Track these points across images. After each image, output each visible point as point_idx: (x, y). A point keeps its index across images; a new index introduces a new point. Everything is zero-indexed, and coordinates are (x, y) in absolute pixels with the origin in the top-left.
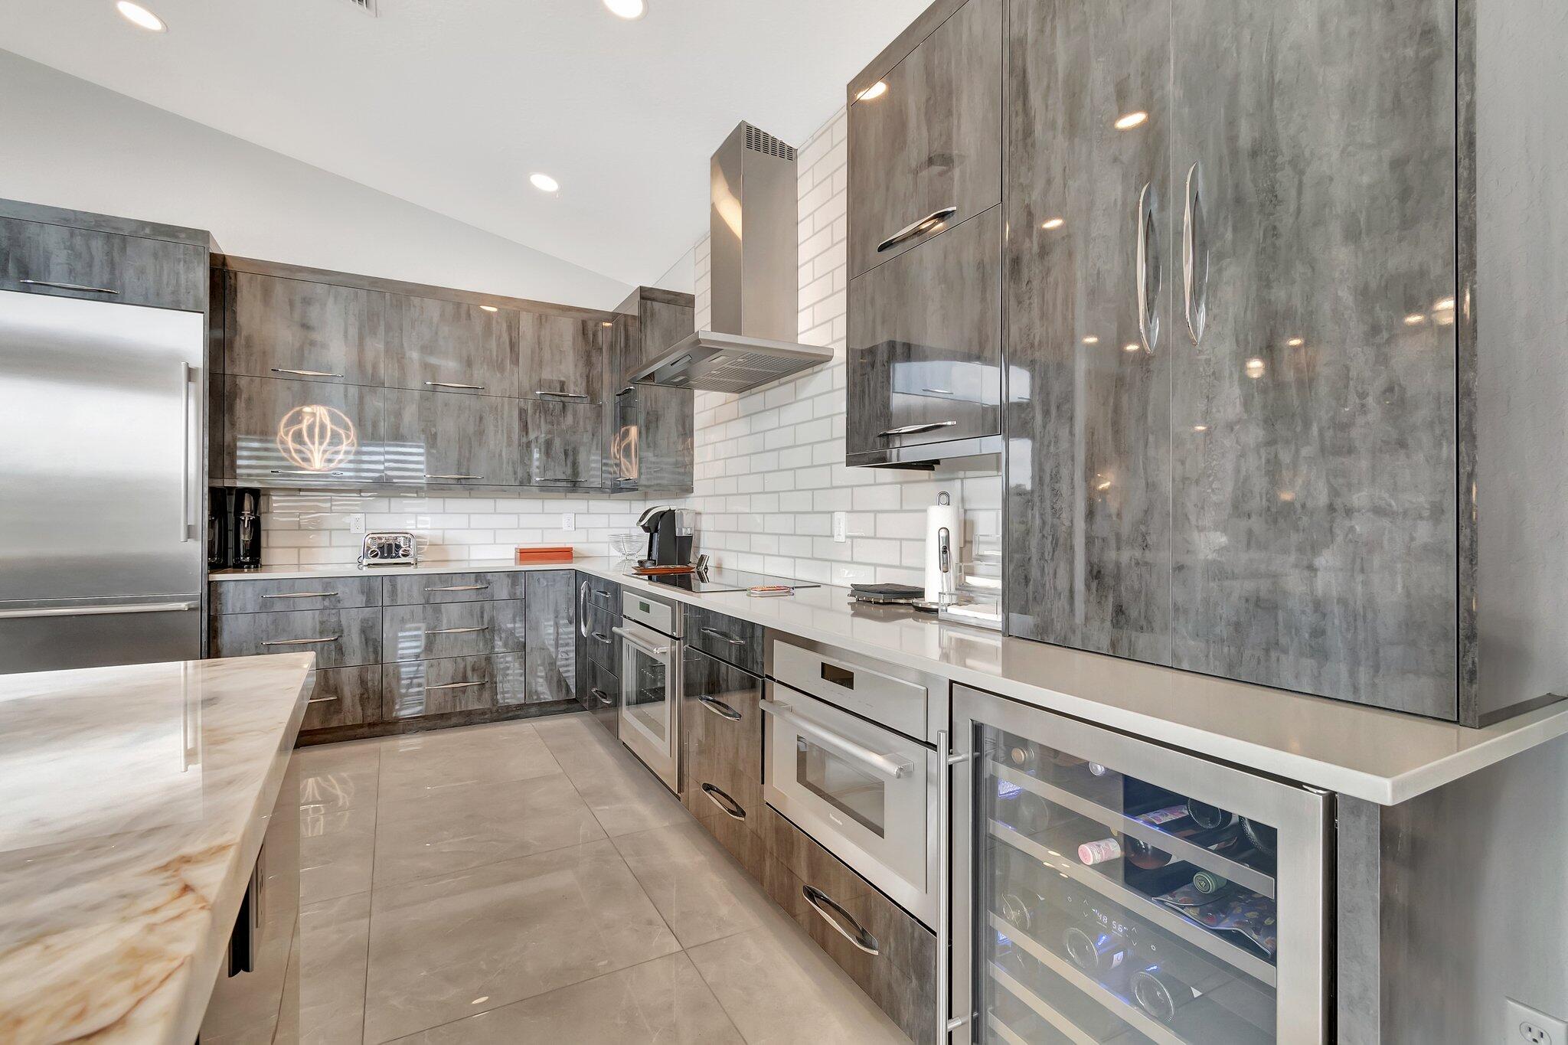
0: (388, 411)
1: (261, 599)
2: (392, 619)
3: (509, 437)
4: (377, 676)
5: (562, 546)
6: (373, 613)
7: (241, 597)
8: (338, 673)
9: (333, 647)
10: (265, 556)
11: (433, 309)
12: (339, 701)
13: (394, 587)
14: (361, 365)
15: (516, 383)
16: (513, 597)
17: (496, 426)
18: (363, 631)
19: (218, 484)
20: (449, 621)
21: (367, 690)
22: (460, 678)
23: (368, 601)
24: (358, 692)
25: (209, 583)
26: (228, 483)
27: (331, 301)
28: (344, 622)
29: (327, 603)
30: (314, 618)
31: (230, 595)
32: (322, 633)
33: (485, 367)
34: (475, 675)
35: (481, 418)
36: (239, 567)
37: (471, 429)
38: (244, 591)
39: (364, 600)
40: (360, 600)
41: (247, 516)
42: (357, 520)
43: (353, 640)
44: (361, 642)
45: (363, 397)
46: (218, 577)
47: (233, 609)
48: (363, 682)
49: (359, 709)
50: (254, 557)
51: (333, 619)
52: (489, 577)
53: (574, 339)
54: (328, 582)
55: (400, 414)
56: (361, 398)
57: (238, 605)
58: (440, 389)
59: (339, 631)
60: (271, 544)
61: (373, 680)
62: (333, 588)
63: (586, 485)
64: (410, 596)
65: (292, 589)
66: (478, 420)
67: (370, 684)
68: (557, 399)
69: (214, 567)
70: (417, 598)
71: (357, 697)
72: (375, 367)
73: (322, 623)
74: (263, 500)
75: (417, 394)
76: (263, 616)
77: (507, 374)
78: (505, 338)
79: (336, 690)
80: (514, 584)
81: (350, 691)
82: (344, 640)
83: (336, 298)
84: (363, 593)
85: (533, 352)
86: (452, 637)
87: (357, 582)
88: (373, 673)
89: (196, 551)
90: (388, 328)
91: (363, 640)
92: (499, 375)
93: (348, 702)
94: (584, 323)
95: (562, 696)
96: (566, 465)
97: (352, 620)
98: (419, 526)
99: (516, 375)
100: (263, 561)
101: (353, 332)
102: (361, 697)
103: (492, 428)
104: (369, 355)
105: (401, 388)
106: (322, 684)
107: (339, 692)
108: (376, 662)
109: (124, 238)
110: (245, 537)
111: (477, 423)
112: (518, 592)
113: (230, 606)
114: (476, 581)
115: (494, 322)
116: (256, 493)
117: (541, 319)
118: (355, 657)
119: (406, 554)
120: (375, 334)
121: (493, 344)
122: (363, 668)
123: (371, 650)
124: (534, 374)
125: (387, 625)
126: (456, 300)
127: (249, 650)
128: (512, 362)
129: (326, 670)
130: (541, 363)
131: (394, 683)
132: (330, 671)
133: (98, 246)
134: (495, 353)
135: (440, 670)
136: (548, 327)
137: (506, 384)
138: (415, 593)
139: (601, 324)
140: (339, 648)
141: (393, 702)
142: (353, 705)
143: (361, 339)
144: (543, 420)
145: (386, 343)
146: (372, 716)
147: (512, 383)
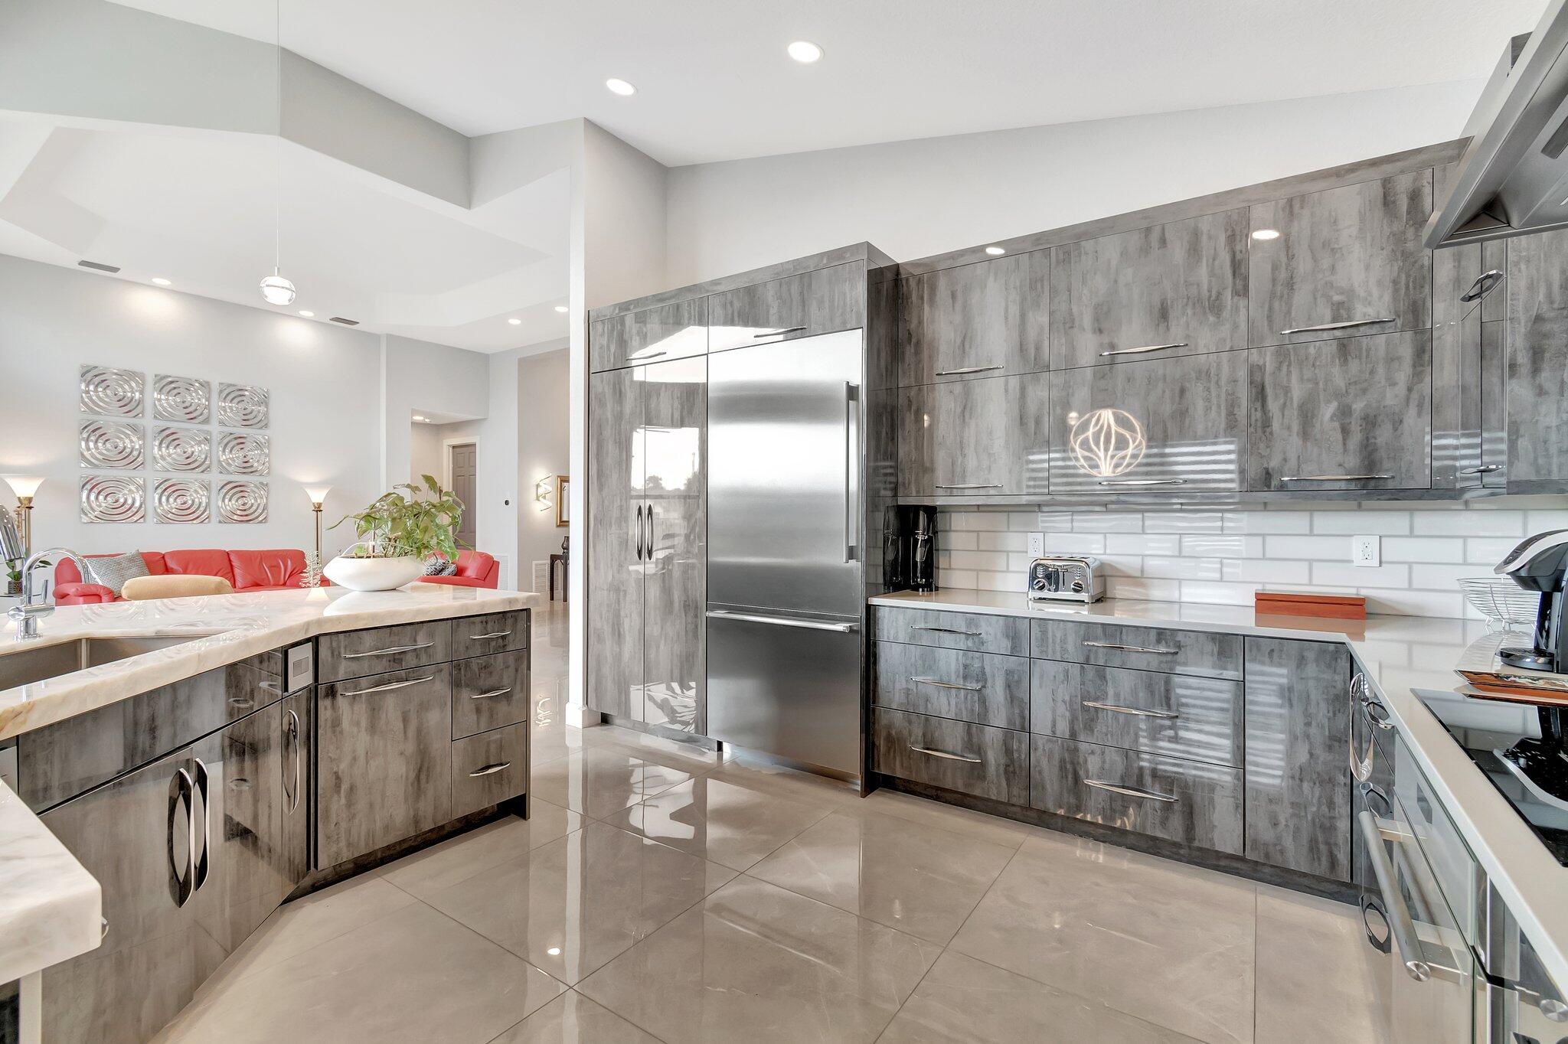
0: (1053, 401)
1: (910, 630)
2: (1041, 677)
3: (1231, 414)
4: (1024, 747)
5: (1349, 592)
6: (1020, 664)
7: (894, 624)
8: (982, 731)
9: (976, 698)
11: (1111, 248)
12: (983, 765)
13: (1044, 632)
14: (1022, 348)
15: (1243, 326)
16: (1221, 675)
17: (1208, 400)
18: (1008, 686)
20: (1117, 694)
21: (1012, 761)
22: (1132, 783)
23: (1013, 648)
24: (1003, 761)
25: (869, 607)
26: (902, 501)
27: (991, 279)
28: (987, 670)
29: (970, 643)
30: (957, 660)
31: (886, 621)
32: (965, 679)
33: (1189, 312)
34: (1157, 786)
35: (1182, 391)
37: (1167, 409)
38: (897, 618)
39: (1009, 646)
40: (1005, 645)
41: (922, 536)
43: (997, 693)
44: (1006, 699)
45: (1025, 389)
46: (875, 601)
47: (888, 637)
48: (1008, 751)
49: (1004, 787)
51: (977, 664)
52: (1180, 637)
53: (1362, 220)
54: (972, 619)
55: (1068, 403)
56: (1023, 389)
57: (892, 632)
58: (1120, 359)
59: (982, 677)
60: (947, 564)
61: (1019, 751)
62: (977, 626)
63: (1391, 485)
64: (1064, 650)
65: (937, 622)
66: (1177, 391)
67: (1016, 755)
68: (1325, 335)
70: (1073, 652)
71: (999, 769)
72: (1038, 349)
73: (966, 666)
75: (1089, 372)
76: (912, 649)
77: (1226, 314)
78: (1225, 257)
79: (979, 751)
80: (1222, 654)
81: (994, 758)
82: (988, 691)
83: (996, 274)
84: (1008, 637)
85: (1275, 268)
86: (1122, 719)
87: (1001, 622)
88: (1020, 742)
90: (1054, 292)
91: (1008, 696)
92: (1212, 319)
93: (992, 769)
94: (1388, 183)
95: (1322, 869)
96: (1345, 450)
97: (996, 668)
99: (1243, 312)
101: (1014, 310)
102: (1005, 769)
103: (1200, 404)
104: (1032, 334)
105: (1070, 367)
106: (966, 739)
107: (983, 754)
108: (1023, 729)
110: (919, 557)
111: (1177, 398)
112: (1231, 668)
113: (885, 634)
114: (1159, 641)
115: (1204, 241)
116: (935, 511)
117: (1291, 206)
118: (999, 717)
119: (1078, 588)
120: (1038, 306)
121: (1203, 273)
122: (1008, 733)
123: (1017, 711)
124: (1276, 305)
125: (1035, 682)
126: (1144, 224)
127: (901, 684)
128: (1236, 293)
129: (969, 724)
130: (1290, 285)
131: (1044, 763)
132: (973, 726)
133: (795, 289)
134: (1205, 287)
135: (1104, 762)
136: (1306, 212)
137: (1225, 330)
138: (1070, 647)
139: (1428, 172)
140: (983, 701)
141: (1043, 788)
142: (998, 775)
143: (1023, 316)
144: (1294, 378)
145: (1051, 314)
146: (1019, 797)
147: (1236, 327)
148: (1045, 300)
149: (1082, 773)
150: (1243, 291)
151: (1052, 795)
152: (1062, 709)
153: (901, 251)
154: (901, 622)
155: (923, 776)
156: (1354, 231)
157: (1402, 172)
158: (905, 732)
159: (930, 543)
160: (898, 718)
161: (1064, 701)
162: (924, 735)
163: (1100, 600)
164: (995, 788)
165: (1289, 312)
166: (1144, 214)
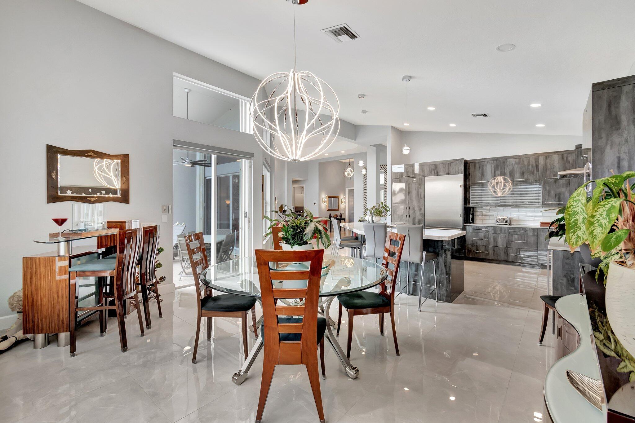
1: (473, 230)
2: (500, 237)
4: (497, 249)
6: (496, 235)
8: (488, 247)
9: (487, 241)
10: (475, 221)
11: (513, 161)
12: (488, 253)
13: (501, 229)
15: (538, 177)
16: (534, 235)
18: (494, 239)
19: (466, 206)
20: (515, 239)
22: (518, 254)
23: (495, 232)
24: (493, 252)
25: (464, 226)
26: (468, 206)
28: (489, 236)
29: (486, 232)
30: (483, 235)
31: (468, 228)
32: (485, 238)
33: (528, 173)
36: (470, 223)
40: (493, 232)
41: (471, 213)
42: (496, 213)
43: (492, 240)
46: (465, 225)
49: (493, 256)
50: (473, 221)
51: (487, 235)
52: (527, 229)
53: (558, 161)
54: (486, 227)
57: (469, 230)
58: (515, 181)
59: (488, 238)
60: (477, 218)
62: (487, 229)
63: (563, 204)
64: (505, 232)
65: (479, 228)
67: (495, 251)
68: (552, 179)
69: (465, 222)
71: (492, 254)
73: (485, 236)
74: (474, 209)
76: (473, 233)
77: (535, 174)
78: (534, 165)
79: (488, 251)
80: (534, 231)
81: (491, 251)
82: (490, 240)
83: (489, 164)
84: (494, 230)
85: (543, 167)
86: (516, 243)
87: (492, 227)
89: (461, 219)
91: (494, 241)
92: (532, 175)
93: (490, 254)
94: (563, 155)
96: (556, 198)
97: (491, 235)
98: (512, 215)
99: (538, 174)
100: (475, 222)
101: (493, 171)
104: (497, 175)
106: (485, 249)
108: (497, 246)
109: (450, 163)
110: (471, 217)
112: (535, 234)
114: (523, 230)
115: (531, 161)
116: (473, 208)
117: (546, 158)
118: (492, 244)
119: (506, 222)
120: (498, 170)
121: (530, 167)
122: (494, 247)
123: (496, 243)
124: (544, 173)
125: (499, 238)
126: (520, 157)
127: (471, 240)
128: (536, 171)
129: (486, 246)
130: (546, 170)
131: (501, 251)
132: (486, 247)
133: (447, 166)
134: (531, 170)
135: (512, 251)
136: (549, 159)
137: (535, 177)
138: (506, 231)
139: (569, 154)
140: (489, 242)
141: (501, 256)
142: (492, 255)
143: (495, 172)
144: (547, 186)
145: (501, 172)
146: (496, 258)
147: (536, 177)
148: (500, 169)
149: (508, 253)
150: (538, 170)
151: (502, 257)
152: (504, 242)
153: (467, 158)
154: (471, 228)
155: (476, 256)
156: (557, 162)
157: (565, 154)
158: (472, 249)
159: (473, 215)
160: (470, 246)
161: (505, 241)
162: (476, 249)
163: (510, 224)
164: (491, 257)
165: (546, 175)
166: (519, 156)
